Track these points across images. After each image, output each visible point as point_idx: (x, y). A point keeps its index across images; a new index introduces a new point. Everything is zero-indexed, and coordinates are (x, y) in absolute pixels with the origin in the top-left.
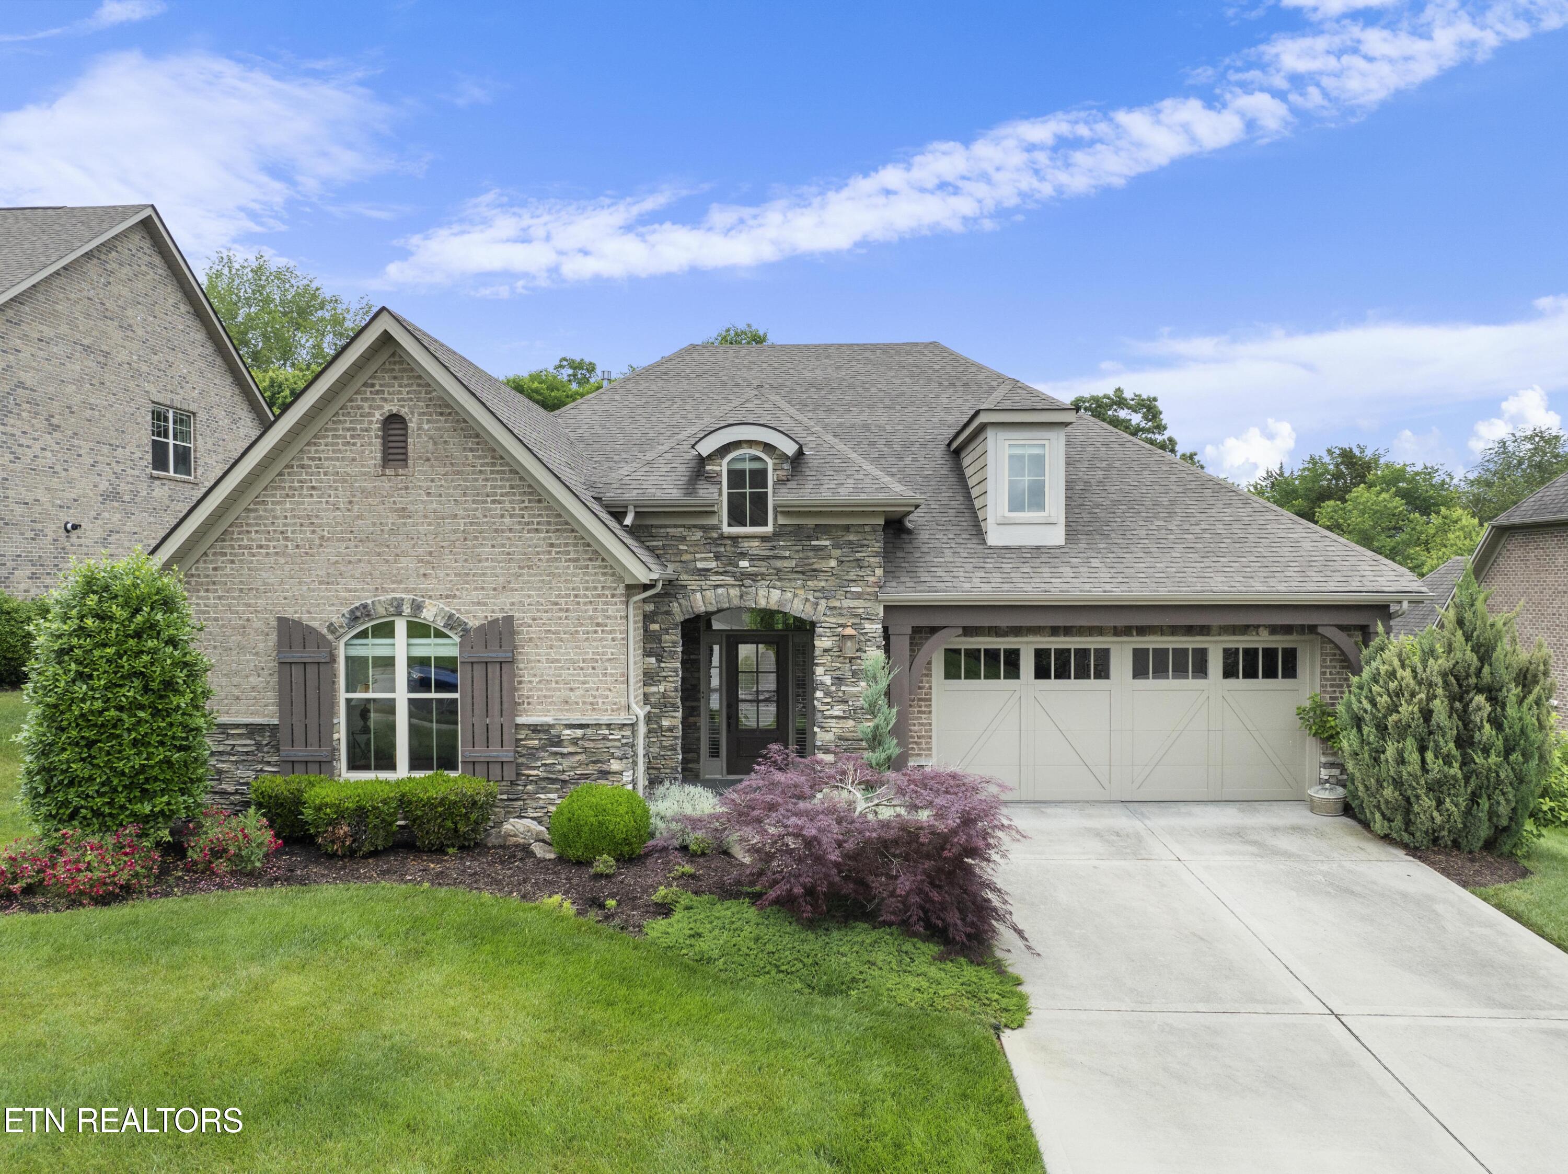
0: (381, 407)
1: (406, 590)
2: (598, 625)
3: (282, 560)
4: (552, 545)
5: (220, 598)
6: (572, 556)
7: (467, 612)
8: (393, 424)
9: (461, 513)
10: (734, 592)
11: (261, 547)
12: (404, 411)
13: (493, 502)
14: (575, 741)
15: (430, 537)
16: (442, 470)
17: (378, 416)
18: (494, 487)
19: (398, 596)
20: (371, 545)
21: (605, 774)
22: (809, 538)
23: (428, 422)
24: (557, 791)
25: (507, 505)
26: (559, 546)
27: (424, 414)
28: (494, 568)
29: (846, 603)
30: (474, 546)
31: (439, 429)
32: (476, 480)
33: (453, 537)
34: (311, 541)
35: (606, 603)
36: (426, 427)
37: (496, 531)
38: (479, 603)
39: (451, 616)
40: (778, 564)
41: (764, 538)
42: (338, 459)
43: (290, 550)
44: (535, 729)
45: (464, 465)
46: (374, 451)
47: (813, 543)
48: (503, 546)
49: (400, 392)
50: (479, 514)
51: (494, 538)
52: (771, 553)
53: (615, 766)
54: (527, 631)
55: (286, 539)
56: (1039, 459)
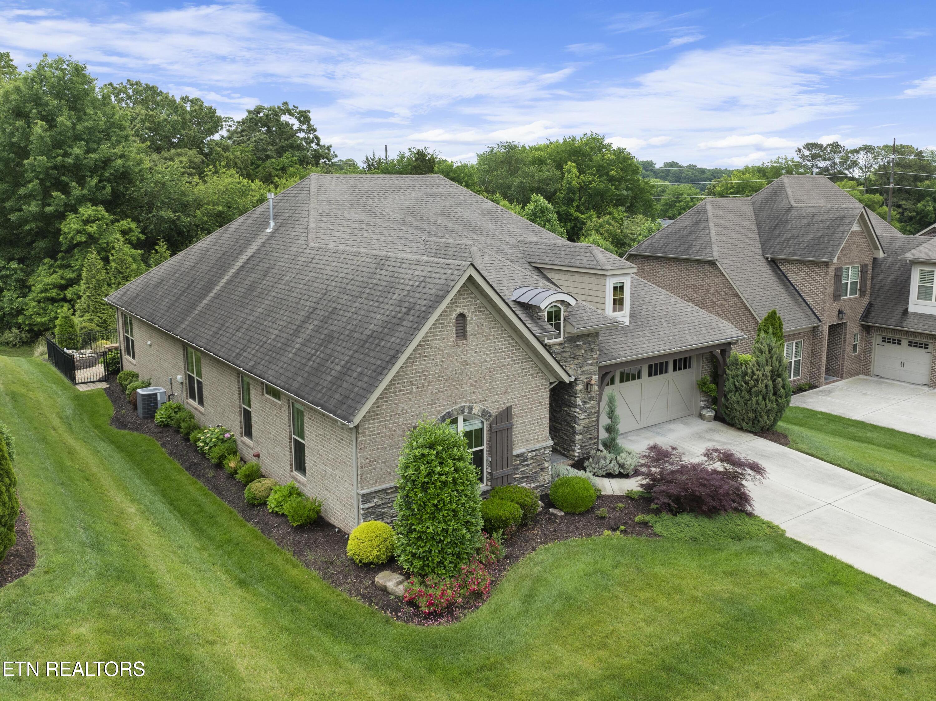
0: (455, 311)
1: (466, 401)
2: (540, 403)
3: (411, 396)
4: (523, 369)
5: (380, 422)
6: (531, 373)
7: (491, 407)
8: (462, 316)
9: (489, 359)
11: (400, 391)
12: (465, 312)
13: (502, 352)
14: (532, 458)
15: (476, 373)
16: (481, 339)
17: (454, 315)
18: (502, 345)
19: (463, 405)
20: (451, 381)
22: (576, 342)
23: (475, 316)
24: (525, 482)
25: (507, 353)
26: (526, 369)
27: (473, 312)
28: (501, 384)
29: (587, 368)
30: (494, 375)
31: (479, 319)
32: (495, 342)
33: (485, 371)
34: (423, 384)
35: (543, 392)
36: (474, 318)
37: (502, 366)
38: (495, 402)
39: (484, 410)
40: (564, 355)
41: (560, 344)
42: (436, 340)
43: (415, 390)
44: (518, 456)
45: (490, 336)
46: (451, 332)
47: (577, 343)
48: (505, 372)
49: (464, 302)
50: (496, 359)
51: (501, 370)
52: (562, 350)
54: (516, 411)
55: (412, 385)
56: (622, 288)
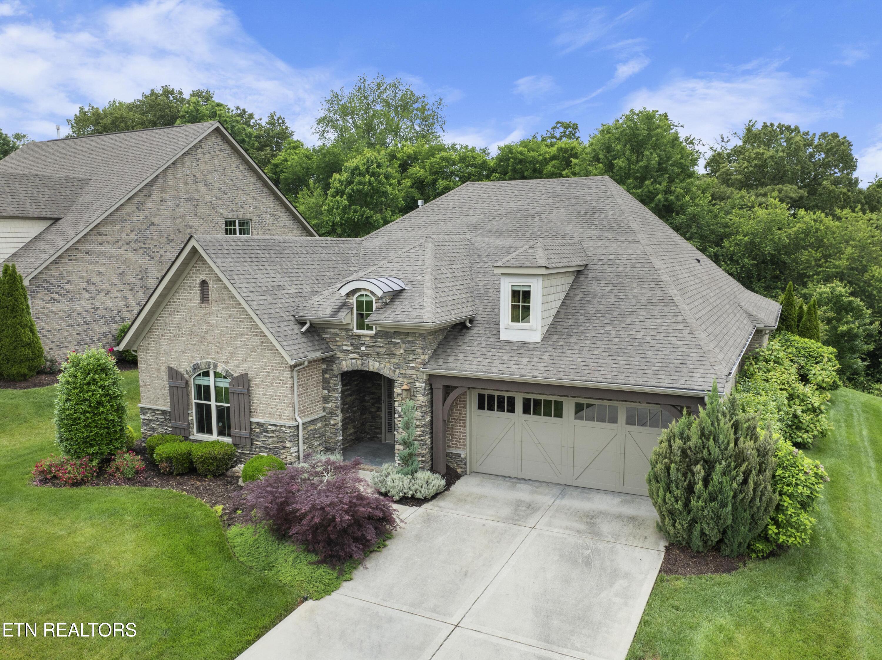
0: (199, 277)
1: (211, 358)
2: (281, 380)
3: (170, 342)
4: (262, 342)
5: (151, 356)
6: (270, 348)
7: (233, 370)
8: (204, 283)
9: (229, 325)
10: (359, 362)
11: (162, 335)
12: (207, 279)
13: (240, 321)
14: (273, 431)
15: (219, 335)
16: (222, 306)
17: (198, 281)
18: (240, 315)
19: (209, 360)
20: (199, 337)
21: (284, 448)
22: (391, 338)
23: (216, 284)
24: (267, 452)
25: (246, 323)
26: (265, 343)
27: (214, 280)
28: (242, 351)
29: (409, 372)
30: (234, 341)
31: (220, 287)
32: (234, 311)
33: (227, 336)
34: (178, 334)
35: (283, 370)
36: (215, 286)
37: (242, 334)
38: (237, 366)
39: (227, 371)
40: (378, 350)
41: (371, 337)
42: (185, 299)
43: (172, 338)
44: (259, 424)
45: (229, 304)
46: (197, 296)
47: (393, 340)
48: (245, 341)
49: (205, 271)
50: (235, 326)
51: (241, 338)
52: (374, 344)
53: (288, 444)
54: (255, 381)
55: (171, 333)
56: (527, 295)
